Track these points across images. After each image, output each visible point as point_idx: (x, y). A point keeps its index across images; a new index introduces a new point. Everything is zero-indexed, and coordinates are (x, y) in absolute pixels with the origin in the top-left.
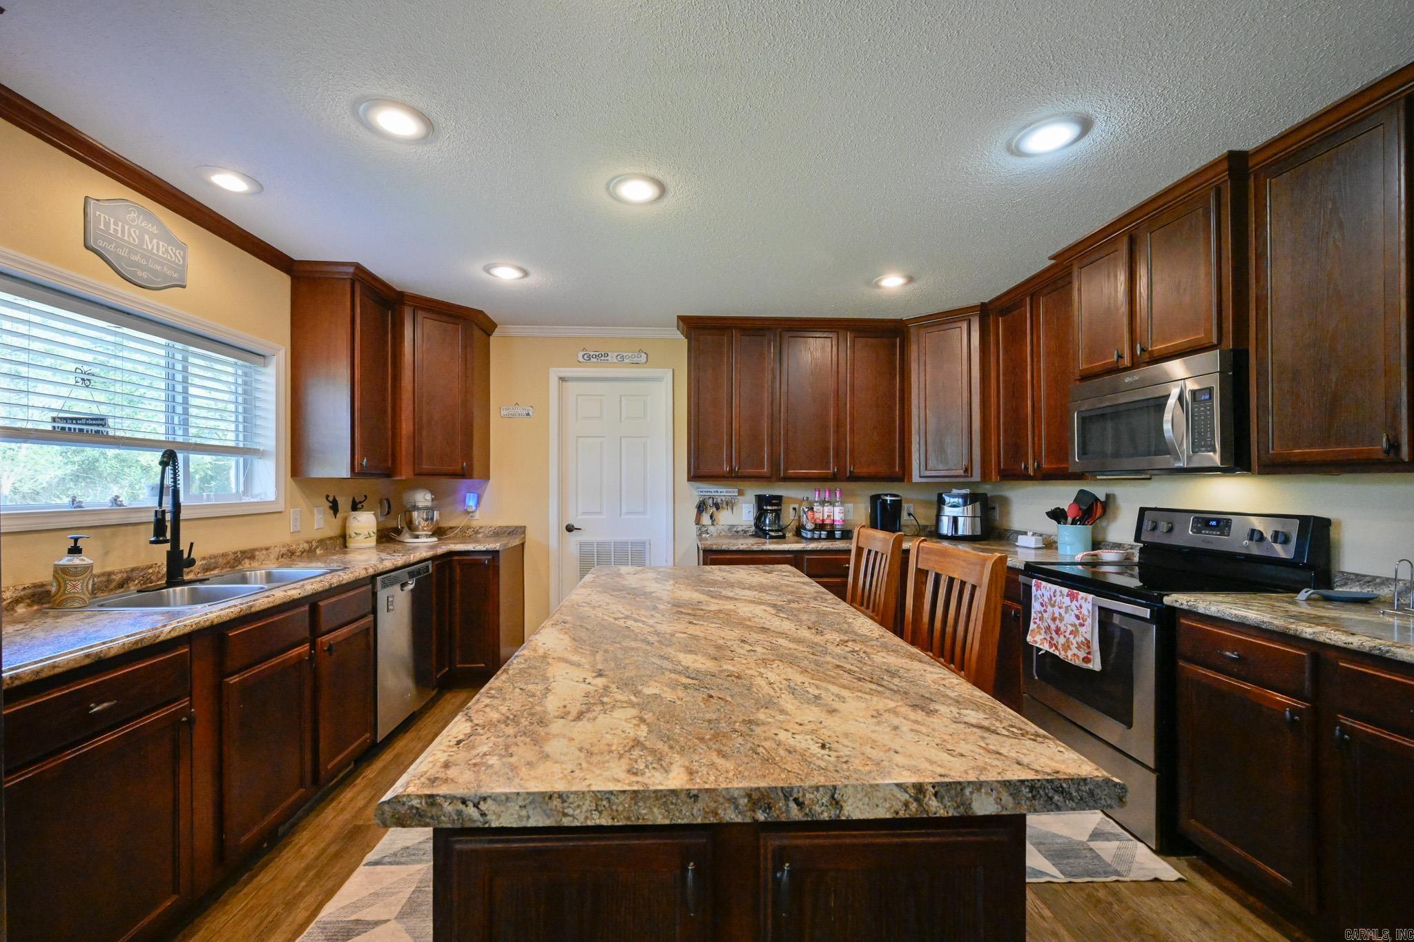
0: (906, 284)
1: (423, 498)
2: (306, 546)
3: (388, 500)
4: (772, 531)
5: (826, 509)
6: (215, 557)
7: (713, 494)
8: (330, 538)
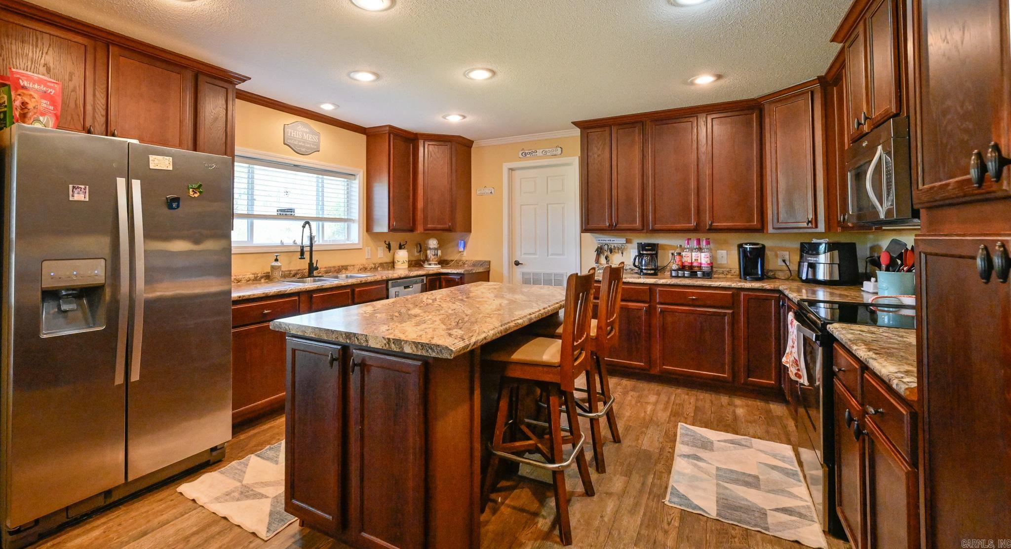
0: (715, 81)
1: (433, 243)
2: (373, 266)
3: (420, 244)
4: (645, 269)
5: (693, 254)
6: (330, 267)
7: (607, 242)
8: (386, 263)
